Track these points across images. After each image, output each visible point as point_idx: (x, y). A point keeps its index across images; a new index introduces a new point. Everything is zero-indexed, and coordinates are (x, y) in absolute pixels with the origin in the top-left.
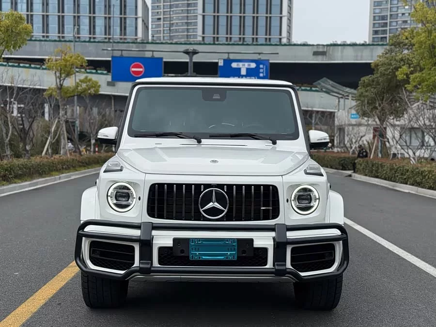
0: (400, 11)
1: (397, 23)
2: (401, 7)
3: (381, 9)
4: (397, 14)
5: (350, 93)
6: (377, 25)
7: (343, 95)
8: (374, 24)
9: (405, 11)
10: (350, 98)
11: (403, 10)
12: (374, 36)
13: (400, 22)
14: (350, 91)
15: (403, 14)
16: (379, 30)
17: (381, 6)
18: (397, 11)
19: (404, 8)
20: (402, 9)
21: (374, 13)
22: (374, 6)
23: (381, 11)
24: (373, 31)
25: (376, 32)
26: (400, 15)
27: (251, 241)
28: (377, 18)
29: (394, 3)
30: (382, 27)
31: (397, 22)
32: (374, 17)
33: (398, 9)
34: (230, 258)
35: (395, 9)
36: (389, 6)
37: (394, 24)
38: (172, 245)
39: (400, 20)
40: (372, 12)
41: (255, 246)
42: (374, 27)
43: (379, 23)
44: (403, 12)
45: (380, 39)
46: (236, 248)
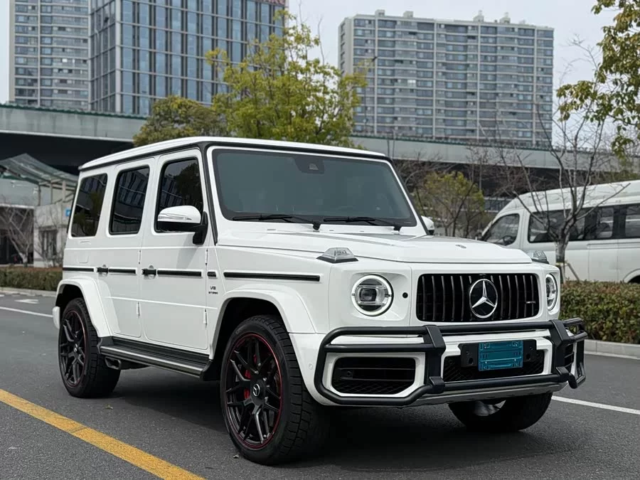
0: (56, 65)
1: (52, 83)
2: (57, 60)
3: (27, 58)
4: (52, 69)
5: (63, 179)
6: (21, 82)
7: (49, 182)
8: (17, 79)
9: (62, 66)
10: (64, 187)
11: (60, 64)
12: (18, 97)
13: (56, 81)
14: (62, 176)
15: (60, 70)
16: (25, 90)
17: (26, 54)
18: (51, 65)
19: (61, 61)
20: (58, 62)
21: (17, 64)
22: (16, 53)
23: (27, 62)
24: (16, 89)
25: (20, 92)
26: (56, 71)
27: (533, 342)
28: (21, 71)
29: (46, 52)
30: (30, 85)
31: (51, 80)
32: (17, 69)
33: (52, 61)
34: (517, 365)
35: (48, 61)
36: (39, 57)
37: (48, 83)
38: (459, 354)
39: (56, 77)
40: (14, 62)
41: (538, 348)
42: (17, 83)
43: (25, 79)
44: (61, 67)
45: (27, 102)
46: (522, 352)
